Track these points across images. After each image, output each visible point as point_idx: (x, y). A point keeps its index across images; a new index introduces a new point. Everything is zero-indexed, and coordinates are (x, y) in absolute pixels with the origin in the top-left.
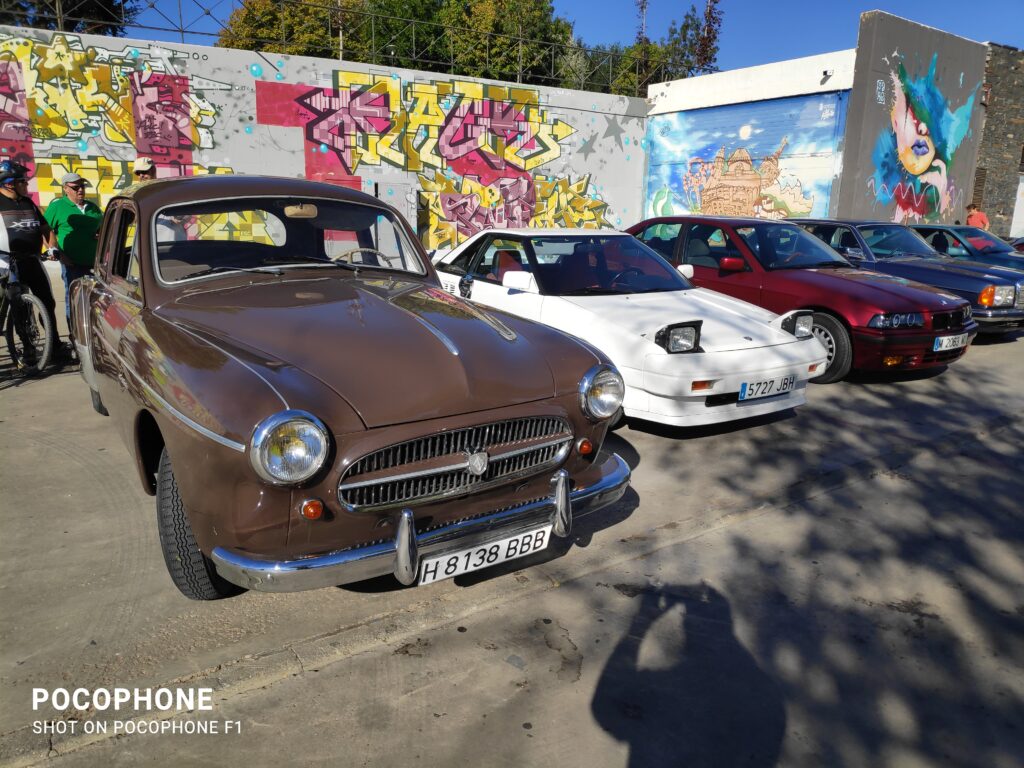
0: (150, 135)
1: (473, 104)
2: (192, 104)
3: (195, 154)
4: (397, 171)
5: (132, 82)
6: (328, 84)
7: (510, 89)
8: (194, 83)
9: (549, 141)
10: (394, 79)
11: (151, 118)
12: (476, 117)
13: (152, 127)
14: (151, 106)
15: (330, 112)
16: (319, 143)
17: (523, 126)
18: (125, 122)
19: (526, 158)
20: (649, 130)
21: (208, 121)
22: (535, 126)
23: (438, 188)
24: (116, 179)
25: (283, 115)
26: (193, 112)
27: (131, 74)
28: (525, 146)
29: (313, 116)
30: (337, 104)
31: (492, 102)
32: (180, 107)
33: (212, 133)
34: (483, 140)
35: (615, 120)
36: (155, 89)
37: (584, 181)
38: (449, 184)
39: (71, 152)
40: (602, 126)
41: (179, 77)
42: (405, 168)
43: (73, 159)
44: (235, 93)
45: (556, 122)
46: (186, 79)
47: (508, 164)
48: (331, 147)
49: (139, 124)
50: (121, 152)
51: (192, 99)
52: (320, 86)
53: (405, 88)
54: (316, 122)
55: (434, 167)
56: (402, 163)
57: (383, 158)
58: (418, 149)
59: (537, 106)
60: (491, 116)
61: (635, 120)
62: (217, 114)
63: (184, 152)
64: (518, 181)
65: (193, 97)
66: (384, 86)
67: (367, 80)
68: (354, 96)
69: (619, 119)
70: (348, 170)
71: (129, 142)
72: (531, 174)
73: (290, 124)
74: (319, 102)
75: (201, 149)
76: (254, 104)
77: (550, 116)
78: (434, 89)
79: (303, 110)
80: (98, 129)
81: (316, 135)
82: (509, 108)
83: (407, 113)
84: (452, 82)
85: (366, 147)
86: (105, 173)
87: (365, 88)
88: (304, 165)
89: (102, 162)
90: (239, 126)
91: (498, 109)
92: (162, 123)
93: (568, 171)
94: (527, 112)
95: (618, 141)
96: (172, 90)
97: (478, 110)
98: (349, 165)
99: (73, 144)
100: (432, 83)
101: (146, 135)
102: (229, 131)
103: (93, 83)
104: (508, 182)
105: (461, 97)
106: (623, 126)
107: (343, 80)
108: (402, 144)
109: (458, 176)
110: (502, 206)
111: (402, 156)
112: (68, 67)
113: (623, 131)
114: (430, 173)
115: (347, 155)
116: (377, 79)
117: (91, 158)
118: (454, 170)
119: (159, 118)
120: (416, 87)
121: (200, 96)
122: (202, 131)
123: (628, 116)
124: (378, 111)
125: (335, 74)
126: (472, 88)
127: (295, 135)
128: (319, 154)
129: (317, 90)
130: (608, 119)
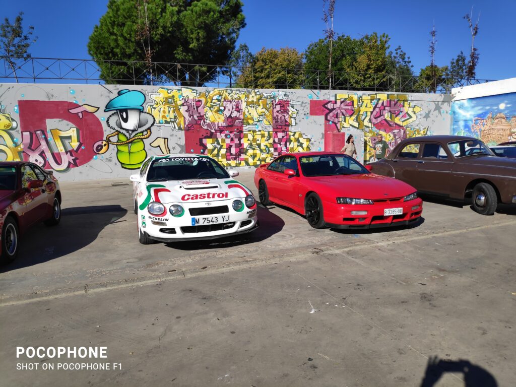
0: (277, 122)
1: (383, 102)
2: (290, 110)
3: (290, 128)
4: (356, 129)
5: (273, 104)
6: (333, 99)
7: (397, 95)
8: (291, 103)
9: (412, 114)
10: (355, 95)
11: (277, 116)
12: (384, 107)
13: (278, 119)
14: (278, 112)
15: (334, 109)
16: (329, 121)
17: (402, 109)
18: (270, 118)
19: (403, 122)
20: (452, 107)
21: (294, 116)
22: (407, 109)
23: (370, 135)
24: (266, 138)
25: (318, 112)
26: (290, 113)
27: (273, 101)
28: (403, 117)
29: (328, 111)
30: (336, 106)
31: (390, 100)
32: (286, 111)
33: (295, 120)
34: (387, 116)
35: (438, 104)
36: (279, 106)
37: (426, 129)
38: (374, 133)
39: (254, 129)
40: (433, 106)
41: (287, 101)
42: (358, 128)
43: (254, 131)
44: (303, 105)
45: (415, 106)
46: (288, 101)
47: (396, 124)
48: (333, 122)
49: (274, 118)
50: (268, 128)
51: (290, 108)
52: (331, 100)
53: (359, 98)
54: (328, 113)
55: (368, 127)
56: (357, 126)
57: (351, 125)
58: (363, 121)
59: (407, 101)
60: (390, 106)
61: (446, 103)
62: (297, 113)
63: (286, 127)
64: (400, 131)
65: (290, 107)
66: (352, 98)
67: (346, 96)
68: (342, 103)
69: (440, 103)
70: (338, 130)
71: (270, 125)
72: (405, 128)
73: (320, 115)
74: (330, 106)
75: (292, 126)
76: (309, 109)
77: (412, 104)
78: (370, 97)
79: (325, 109)
80: (262, 121)
81: (329, 118)
82: (397, 102)
83: (359, 107)
84: (376, 94)
85: (345, 121)
86: (263, 136)
87: (346, 99)
88: (324, 129)
89: (262, 132)
90: (304, 117)
91: (393, 103)
92: (281, 117)
93: (420, 125)
94: (404, 103)
95: (440, 112)
96: (284, 106)
97: (385, 104)
98: (339, 128)
99: (255, 126)
100: (369, 95)
101: (276, 122)
102: (301, 119)
103: (261, 105)
104: (396, 131)
105: (379, 99)
106: (442, 106)
107: (338, 97)
108: (357, 120)
109: (376, 130)
110: (394, 141)
111: (357, 124)
112: (255, 100)
113: (442, 108)
114: (367, 129)
115: (338, 125)
116: (350, 96)
117: (260, 131)
118: (376, 128)
119: (280, 115)
120: (363, 98)
121: (293, 107)
122: (292, 119)
123: (443, 102)
124: (349, 108)
125: (336, 95)
126: (383, 96)
127: (321, 119)
128: (329, 125)
129: (330, 102)
130: (435, 104)
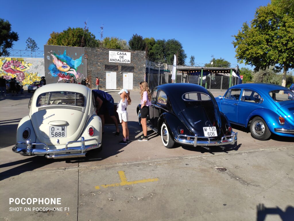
7: (17, 58)
9: (27, 67)
22: (24, 64)
28: (21, 67)
31: (13, 61)
34: (12, 67)
37: (36, 73)
47: (18, 70)
55: (2, 71)
72: (23, 72)
77: (27, 62)
82: (17, 61)
84: (5, 58)
94: (21, 62)
97: (10, 62)
104: (18, 73)
105: (7, 60)
109: (7, 73)
130: (41, 63)
